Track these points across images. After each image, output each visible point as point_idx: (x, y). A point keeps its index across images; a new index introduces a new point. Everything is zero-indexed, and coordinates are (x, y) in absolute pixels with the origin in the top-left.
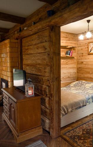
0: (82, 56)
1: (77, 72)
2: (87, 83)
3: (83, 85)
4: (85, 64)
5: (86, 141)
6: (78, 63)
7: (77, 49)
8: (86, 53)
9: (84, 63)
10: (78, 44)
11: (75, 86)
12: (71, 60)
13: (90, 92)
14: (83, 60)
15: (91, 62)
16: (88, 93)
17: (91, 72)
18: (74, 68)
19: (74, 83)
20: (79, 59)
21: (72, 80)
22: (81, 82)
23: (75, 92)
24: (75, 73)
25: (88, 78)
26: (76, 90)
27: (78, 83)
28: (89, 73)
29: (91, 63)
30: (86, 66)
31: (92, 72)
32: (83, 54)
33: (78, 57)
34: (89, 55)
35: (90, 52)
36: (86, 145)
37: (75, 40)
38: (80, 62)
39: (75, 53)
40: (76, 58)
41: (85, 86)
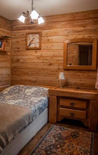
0: (18, 51)
1: (12, 74)
2: (26, 88)
3: (22, 91)
4: (23, 63)
5: (64, 148)
6: (12, 61)
7: (10, 41)
8: (24, 48)
9: (21, 61)
10: (13, 34)
11: (10, 93)
12: (3, 56)
13: (33, 100)
14: (19, 57)
15: (30, 59)
16: (31, 102)
17: (30, 73)
18: (7, 67)
19: (9, 89)
20: (13, 55)
21: (4, 85)
22: (18, 87)
23: (13, 103)
24: (9, 74)
25: (26, 80)
26: (14, 99)
27: (15, 89)
28: (27, 74)
29: (30, 61)
30: (24, 65)
31: (32, 73)
32: (19, 48)
33: (12, 53)
34: (27, 50)
35: (29, 46)
36: (67, 153)
37: (7, 28)
38: (15, 60)
39: (8, 46)
40: (9, 54)
41: (24, 92)
